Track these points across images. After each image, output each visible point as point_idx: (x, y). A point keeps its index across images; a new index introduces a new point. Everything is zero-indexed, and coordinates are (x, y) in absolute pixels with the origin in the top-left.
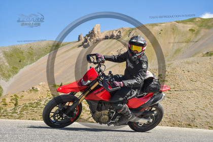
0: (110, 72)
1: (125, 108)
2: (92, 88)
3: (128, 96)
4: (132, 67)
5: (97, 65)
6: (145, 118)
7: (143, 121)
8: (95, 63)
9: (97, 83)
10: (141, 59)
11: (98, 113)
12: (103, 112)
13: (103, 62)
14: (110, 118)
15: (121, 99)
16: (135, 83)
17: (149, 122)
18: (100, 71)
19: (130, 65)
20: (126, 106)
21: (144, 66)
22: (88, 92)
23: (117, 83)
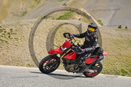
0: (78, 44)
1: (84, 64)
2: (67, 52)
3: (86, 57)
4: (89, 41)
5: (69, 39)
6: (93, 70)
7: (92, 71)
8: (68, 38)
9: (70, 49)
10: (94, 36)
11: (68, 66)
12: (71, 65)
13: (73, 38)
14: (75, 69)
15: (82, 58)
16: (92, 50)
17: (95, 72)
18: (72, 43)
19: (88, 39)
20: (84, 62)
21: (96, 40)
22: (65, 54)
23: (83, 50)
